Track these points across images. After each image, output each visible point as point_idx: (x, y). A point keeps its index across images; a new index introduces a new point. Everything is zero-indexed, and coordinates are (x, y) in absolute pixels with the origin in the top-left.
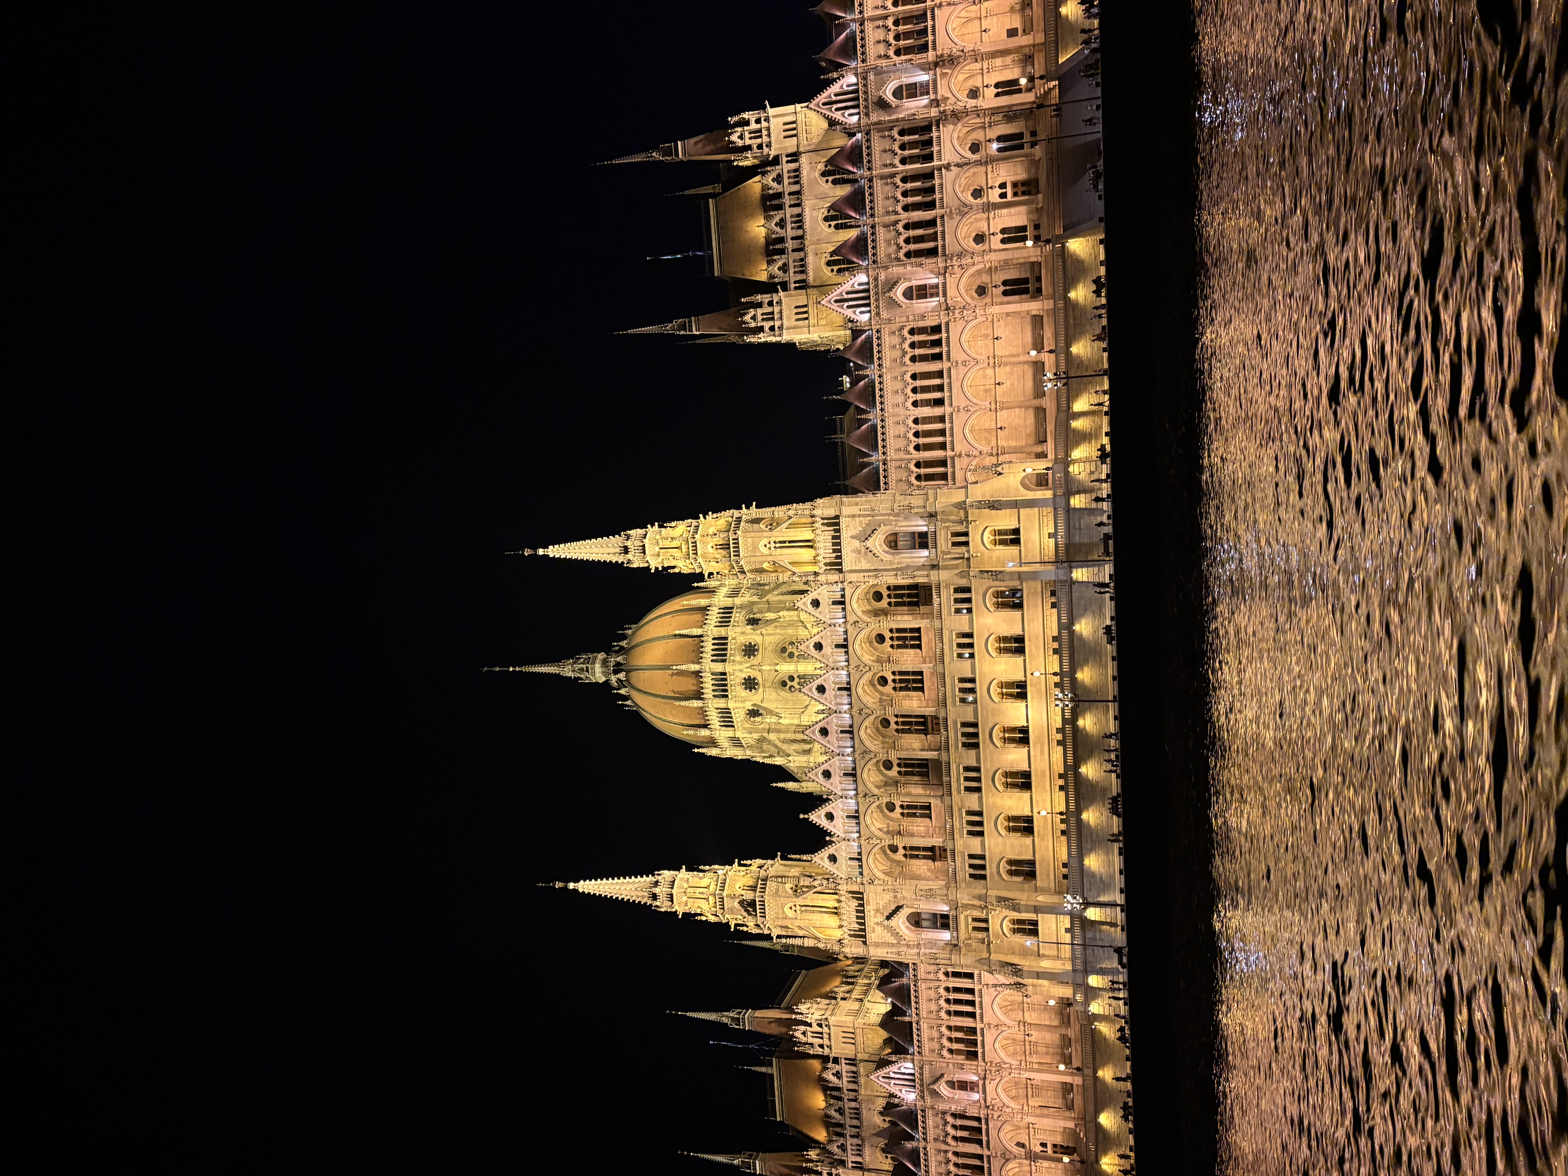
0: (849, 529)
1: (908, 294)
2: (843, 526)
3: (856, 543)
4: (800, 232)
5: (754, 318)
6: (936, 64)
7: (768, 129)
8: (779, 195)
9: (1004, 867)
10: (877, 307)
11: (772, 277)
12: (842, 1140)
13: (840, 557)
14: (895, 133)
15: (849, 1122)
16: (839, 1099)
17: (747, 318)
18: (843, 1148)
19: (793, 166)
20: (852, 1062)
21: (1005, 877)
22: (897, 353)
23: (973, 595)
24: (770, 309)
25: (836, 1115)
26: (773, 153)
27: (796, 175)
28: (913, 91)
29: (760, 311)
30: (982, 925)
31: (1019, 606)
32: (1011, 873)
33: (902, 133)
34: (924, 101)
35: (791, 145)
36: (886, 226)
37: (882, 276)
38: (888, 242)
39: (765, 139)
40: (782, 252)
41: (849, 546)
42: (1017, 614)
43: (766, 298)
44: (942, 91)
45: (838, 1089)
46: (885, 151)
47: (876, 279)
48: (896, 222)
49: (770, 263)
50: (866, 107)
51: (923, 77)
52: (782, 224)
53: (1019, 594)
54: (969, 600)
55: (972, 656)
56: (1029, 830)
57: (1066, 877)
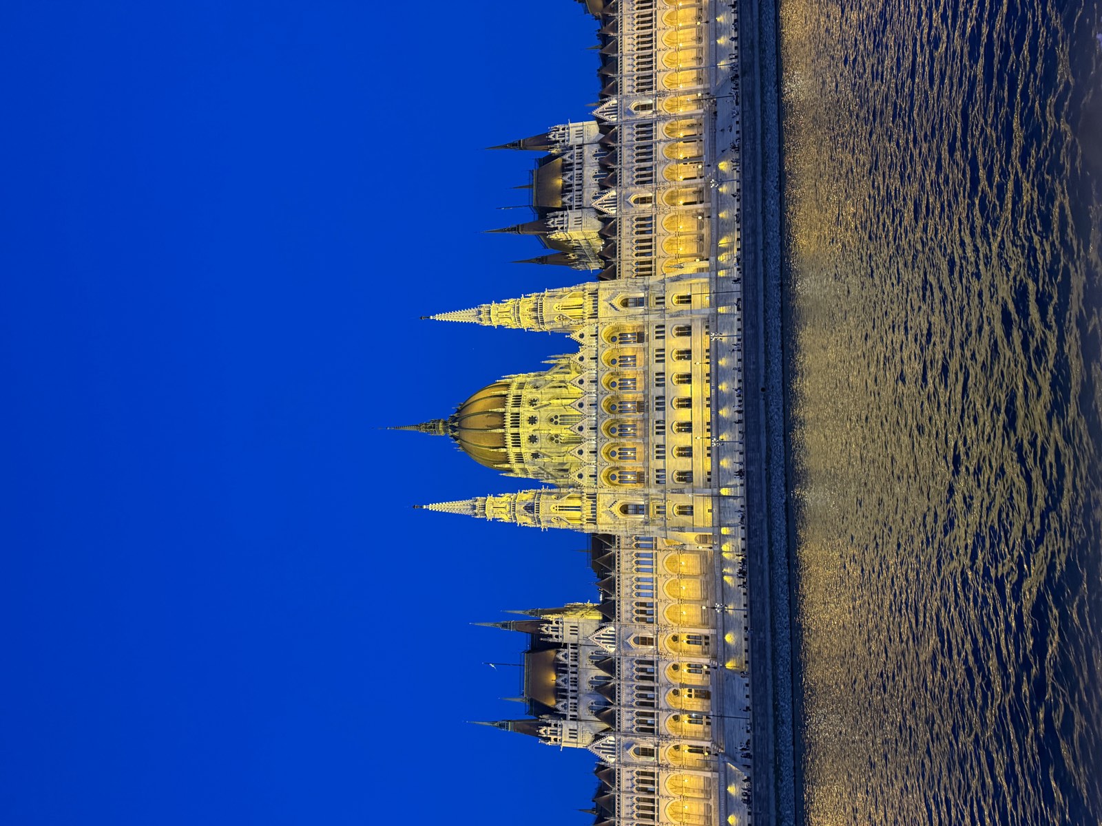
0: (603, 296)
1: (637, 201)
2: (599, 294)
3: (606, 304)
4: (581, 182)
5: (553, 223)
6: (656, 96)
7: (569, 133)
8: (571, 164)
9: (675, 476)
10: (620, 207)
11: (564, 203)
12: (565, 702)
13: (597, 311)
14: (634, 126)
15: (570, 688)
16: (565, 672)
17: (550, 223)
18: (565, 706)
19: (579, 151)
20: (575, 646)
21: (676, 481)
22: (629, 230)
23: (666, 329)
24: (562, 219)
25: (563, 684)
26: (570, 144)
27: (581, 155)
28: (644, 107)
29: (556, 219)
30: (661, 511)
31: (689, 334)
32: (679, 479)
33: (637, 127)
34: (651, 112)
35: (579, 141)
36: (628, 169)
37: (624, 192)
38: (628, 177)
39: (567, 138)
40: (571, 191)
41: (602, 305)
42: (688, 338)
43: (561, 213)
44: (659, 107)
45: (565, 665)
46: (629, 134)
47: (620, 194)
48: (633, 167)
49: (563, 196)
50: (621, 114)
51: (650, 102)
52: (571, 178)
53: (690, 328)
54: (663, 332)
55: (663, 361)
56: (690, 455)
57: (709, 480)
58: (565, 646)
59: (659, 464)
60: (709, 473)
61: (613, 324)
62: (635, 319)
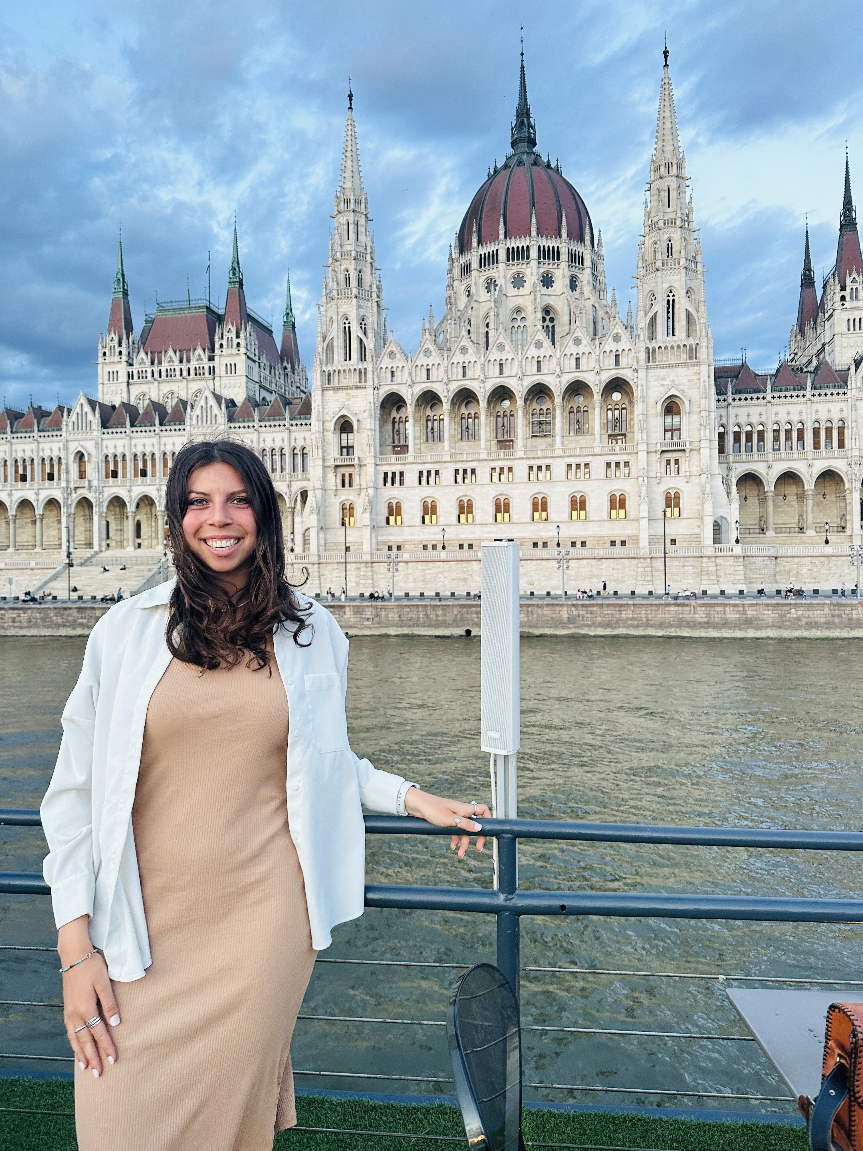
2: (690, 364)
3: (672, 377)
9: (395, 500)
12: (148, 363)
15: (163, 369)
18: (142, 363)
20: (212, 371)
21: (387, 501)
41: (669, 371)
45: (189, 360)
57: (390, 548)
58: (211, 359)
59: (411, 475)
60: (399, 547)
61: (636, 393)
62: (641, 428)
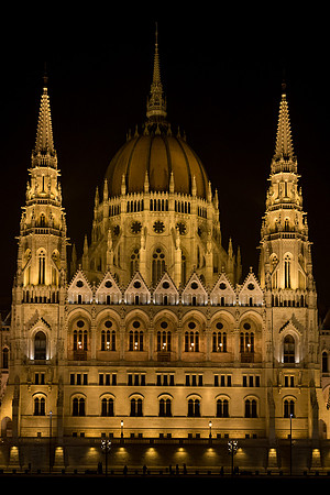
0: (299, 313)
2: (301, 309)
3: (289, 317)
9: (79, 397)
13: (281, 306)
23: (254, 388)
31: (247, 415)
32: (75, 401)
41: (288, 312)
53: (255, 416)
54: (251, 385)
55: (216, 385)
56: (104, 414)
57: (75, 435)
59: (93, 378)
60: (83, 435)
61: (263, 326)
62: (269, 352)
